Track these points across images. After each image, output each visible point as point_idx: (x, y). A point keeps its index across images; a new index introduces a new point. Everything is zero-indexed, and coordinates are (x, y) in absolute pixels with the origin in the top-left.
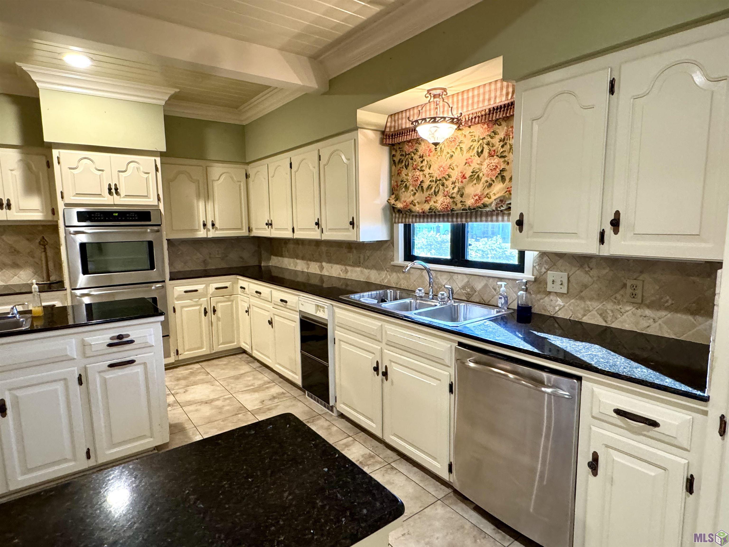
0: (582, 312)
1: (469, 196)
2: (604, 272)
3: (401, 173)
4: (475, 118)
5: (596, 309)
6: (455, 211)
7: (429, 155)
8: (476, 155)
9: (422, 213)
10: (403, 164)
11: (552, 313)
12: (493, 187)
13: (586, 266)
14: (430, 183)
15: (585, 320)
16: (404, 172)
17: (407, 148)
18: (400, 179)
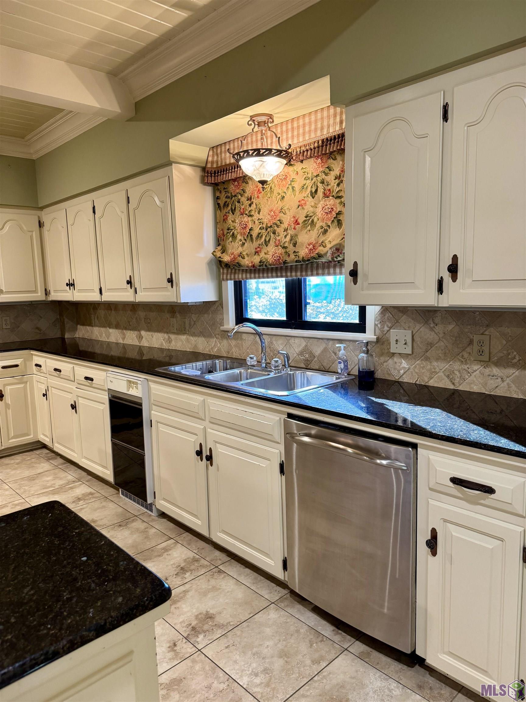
0: (428, 374)
1: (302, 244)
2: (451, 327)
3: (227, 218)
4: (307, 151)
5: (443, 370)
6: (288, 263)
7: (258, 197)
8: (309, 195)
9: (252, 266)
10: (229, 208)
11: (397, 378)
12: (328, 233)
13: (431, 321)
14: (260, 231)
15: (432, 383)
16: (230, 217)
17: (232, 188)
18: (226, 226)
